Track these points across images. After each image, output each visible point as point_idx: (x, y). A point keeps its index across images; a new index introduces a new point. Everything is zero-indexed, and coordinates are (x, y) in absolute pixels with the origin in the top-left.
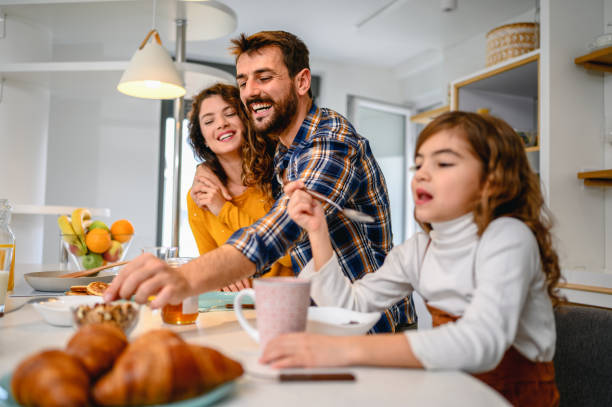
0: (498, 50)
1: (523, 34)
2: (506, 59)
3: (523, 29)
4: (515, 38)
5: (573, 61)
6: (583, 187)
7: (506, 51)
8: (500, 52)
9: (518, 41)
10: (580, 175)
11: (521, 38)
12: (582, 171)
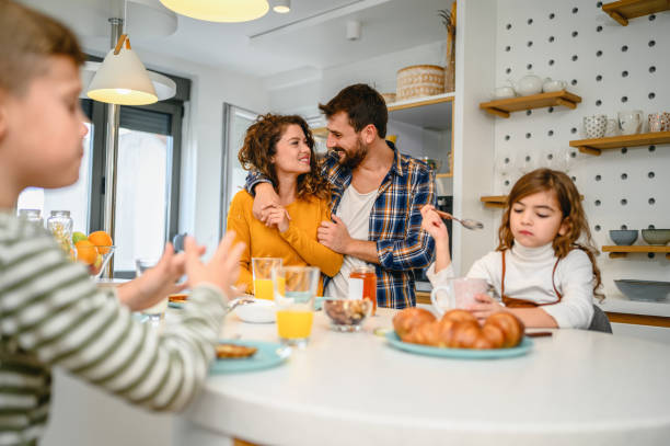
0: (411, 86)
1: (433, 75)
2: (418, 95)
3: (432, 71)
4: (426, 77)
5: (478, 105)
6: (481, 209)
7: (419, 88)
8: (413, 88)
9: (428, 81)
10: (482, 199)
11: (431, 78)
12: (484, 195)
